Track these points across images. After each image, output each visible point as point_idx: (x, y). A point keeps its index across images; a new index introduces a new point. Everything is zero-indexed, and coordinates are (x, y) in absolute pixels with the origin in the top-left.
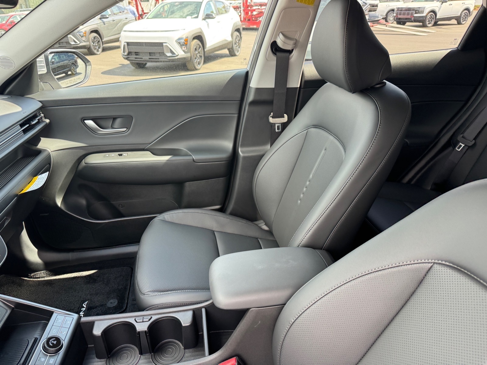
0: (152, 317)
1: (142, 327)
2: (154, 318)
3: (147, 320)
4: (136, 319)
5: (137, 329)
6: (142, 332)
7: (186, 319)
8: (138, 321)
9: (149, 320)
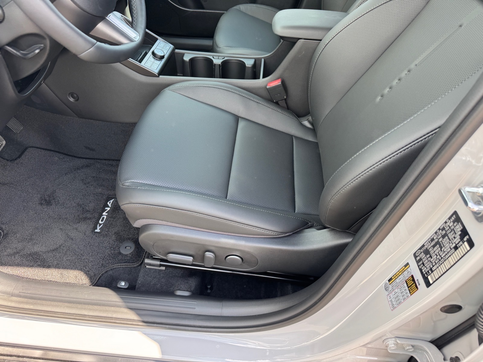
0: (224, 58)
1: (217, 61)
2: (226, 58)
3: (222, 58)
4: (214, 57)
5: (214, 62)
6: (217, 64)
7: (249, 63)
8: (215, 58)
9: (223, 59)
